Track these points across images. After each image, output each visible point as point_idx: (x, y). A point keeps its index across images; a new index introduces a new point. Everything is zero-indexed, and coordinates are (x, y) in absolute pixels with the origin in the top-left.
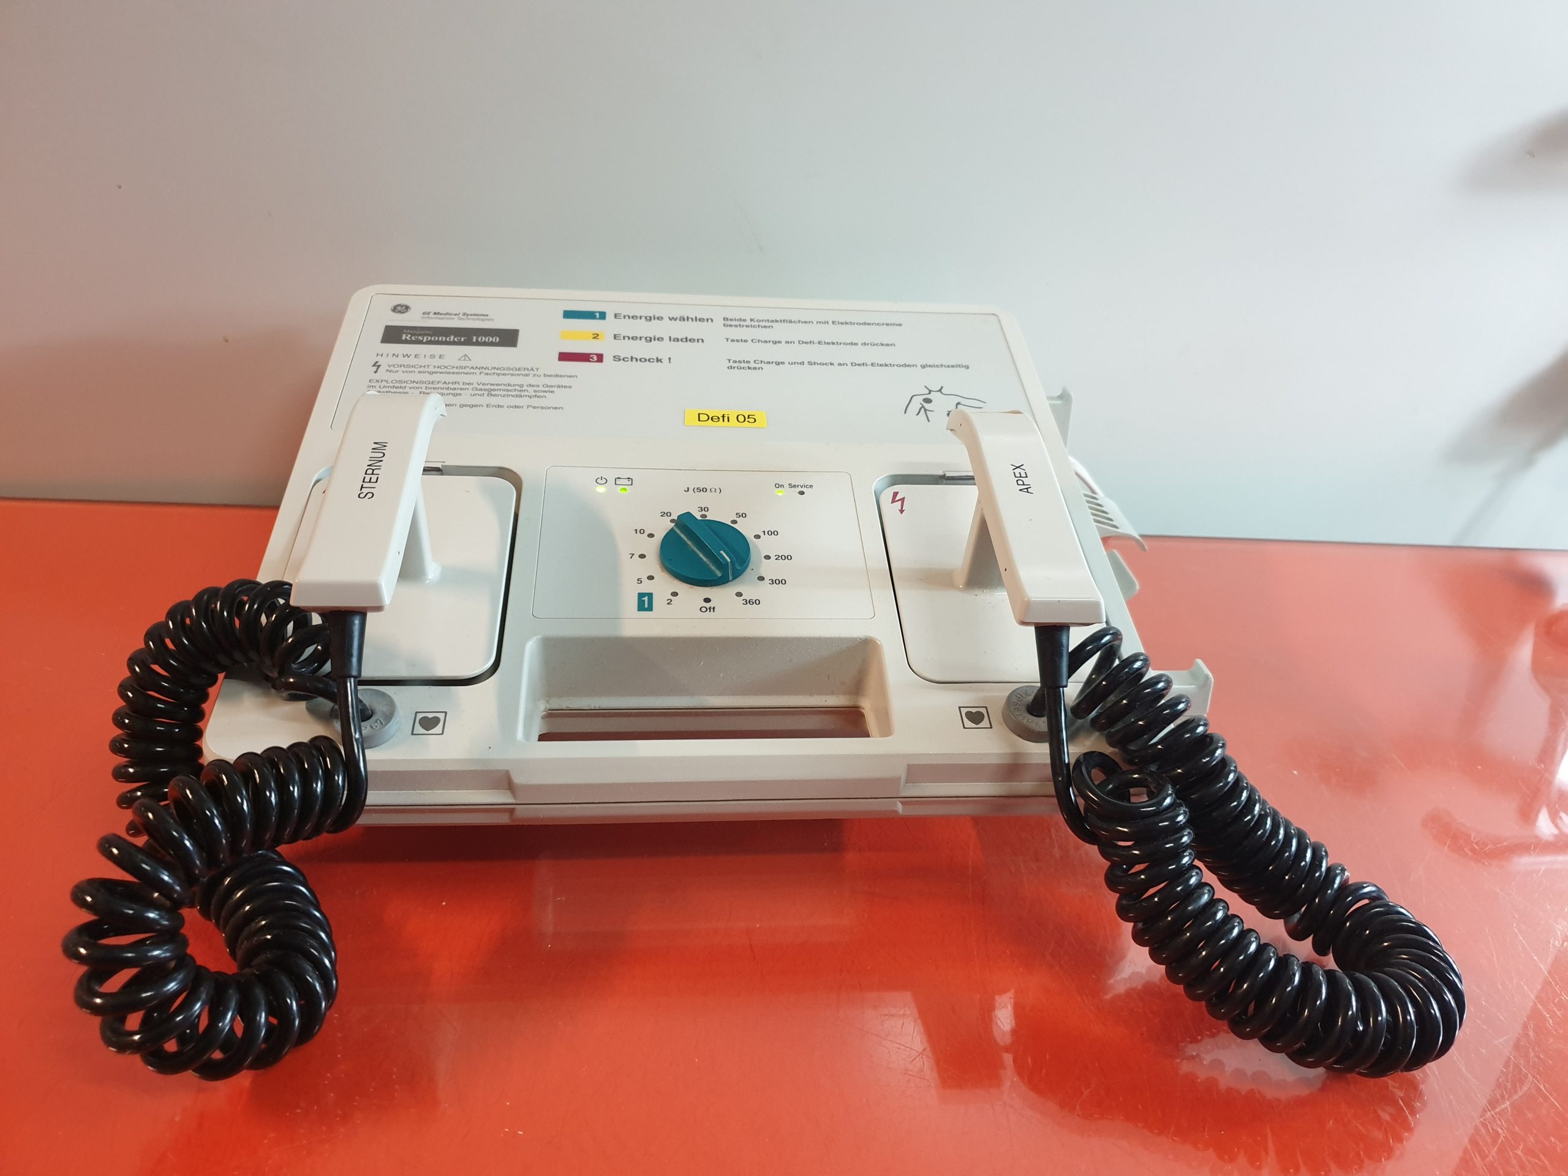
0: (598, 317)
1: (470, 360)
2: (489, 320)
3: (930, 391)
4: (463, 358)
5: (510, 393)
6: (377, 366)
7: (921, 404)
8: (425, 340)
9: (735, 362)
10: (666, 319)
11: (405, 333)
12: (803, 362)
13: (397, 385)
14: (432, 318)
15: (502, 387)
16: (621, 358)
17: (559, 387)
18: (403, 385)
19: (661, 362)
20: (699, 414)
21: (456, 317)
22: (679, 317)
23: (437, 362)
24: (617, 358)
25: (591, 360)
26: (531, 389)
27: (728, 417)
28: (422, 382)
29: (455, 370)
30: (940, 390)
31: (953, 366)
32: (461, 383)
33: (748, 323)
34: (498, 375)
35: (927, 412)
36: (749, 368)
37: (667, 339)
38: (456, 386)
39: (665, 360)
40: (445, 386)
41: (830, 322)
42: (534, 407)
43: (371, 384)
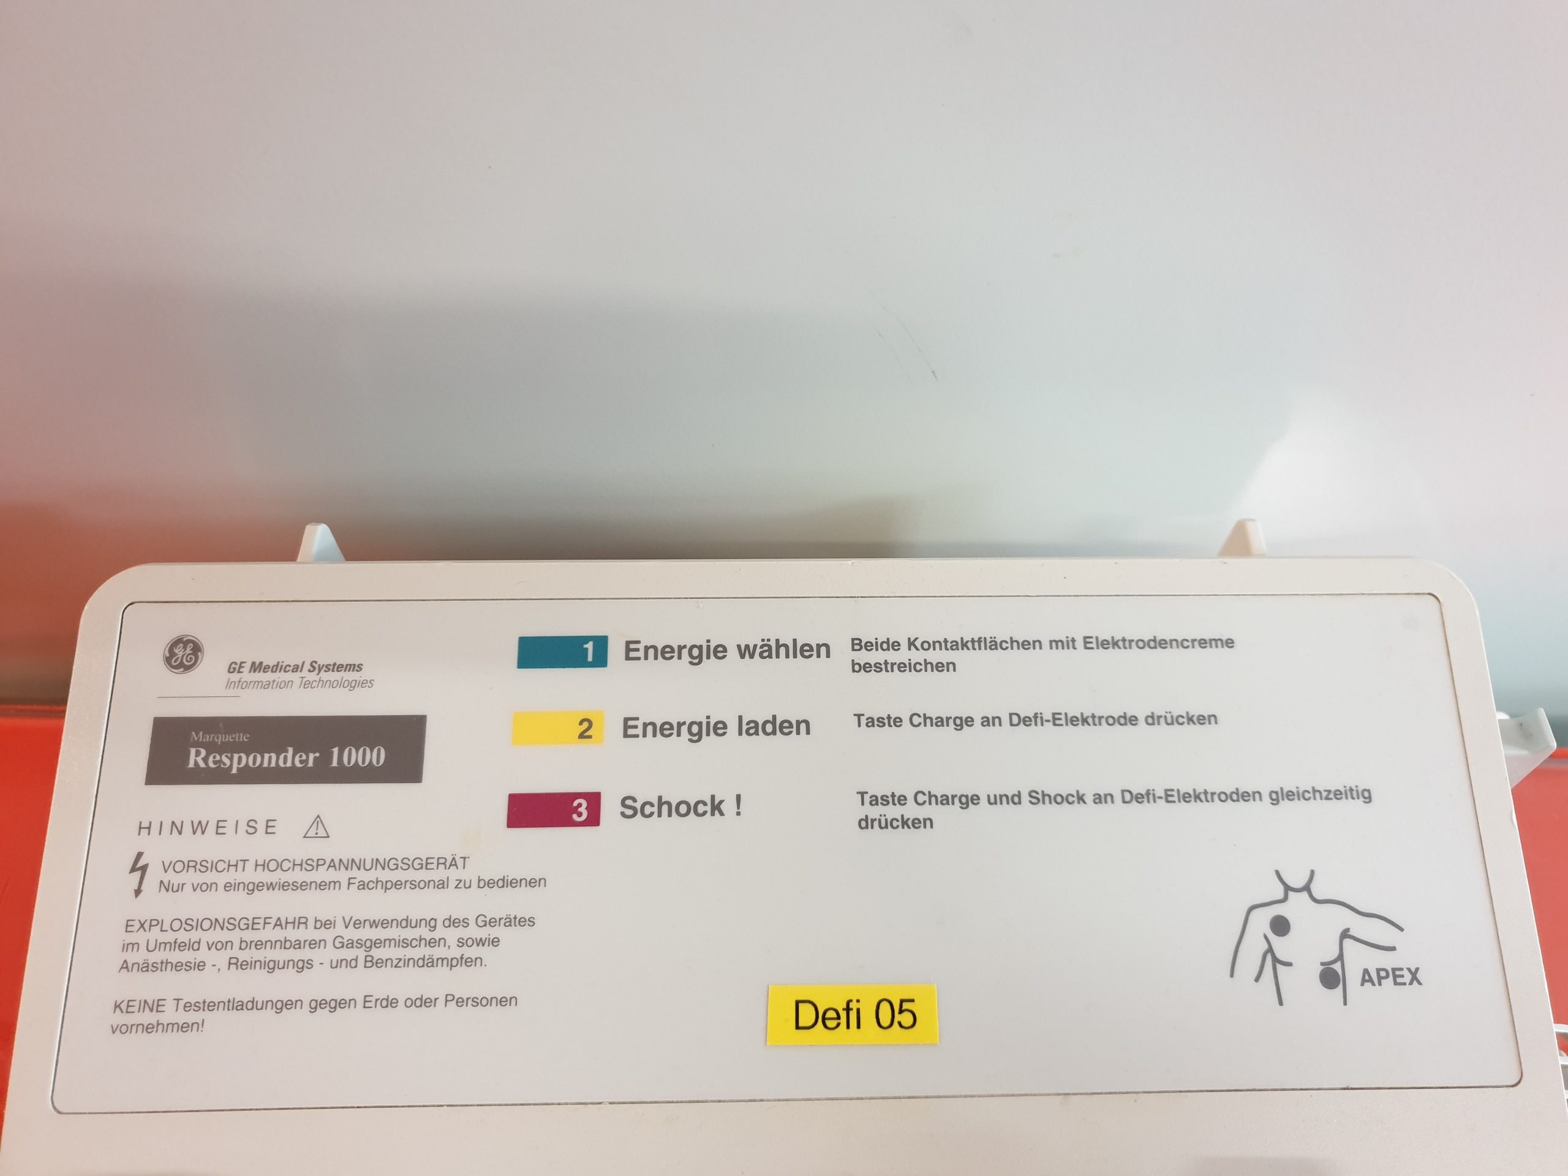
0: (590, 659)
1: (328, 837)
2: (363, 684)
3: (1288, 888)
4: (312, 833)
5: (410, 953)
6: (139, 868)
7: (1266, 937)
8: (234, 771)
9: (875, 801)
10: (733, 653)
11: (197, 745)
12: (1019, 795)
13: (183, 936)
14: (248, 684)
15: (393, 933)
16: (638, 805)
17: (511, 921)
18: (195, 935)
19: (722, 814)
20: (797, 1003)
21: (295, 677)
22: (760, 643)
23: (261, 847)
24: (631, 808)
25: (575, 817)
26: (452, 935)
27: (858, 1011)
28: (231, 924)
29: (298, 876)
30: (1307, 888)
31: (1338, 795)
32: (311, 923)
33: (903, 655)
34: (386, 886)
35: (1279, 966)
36: (905, 823)
37: (733, 727)
38: (302, 934)
39: (729, 807)
40: (278, 934)
41: (1080, 643)
42: (460, 1002)
43: (131, 938)
